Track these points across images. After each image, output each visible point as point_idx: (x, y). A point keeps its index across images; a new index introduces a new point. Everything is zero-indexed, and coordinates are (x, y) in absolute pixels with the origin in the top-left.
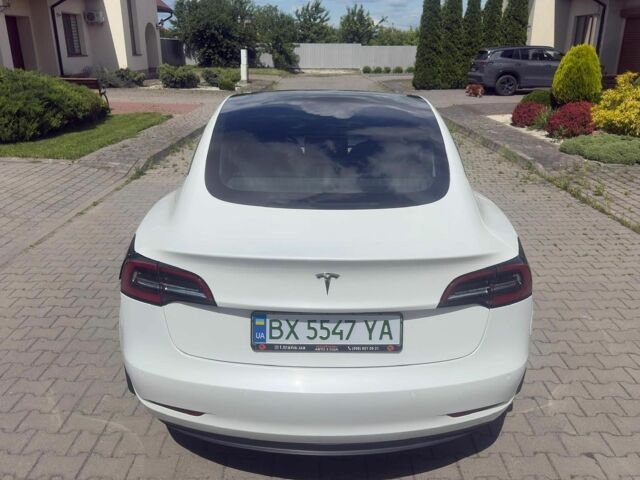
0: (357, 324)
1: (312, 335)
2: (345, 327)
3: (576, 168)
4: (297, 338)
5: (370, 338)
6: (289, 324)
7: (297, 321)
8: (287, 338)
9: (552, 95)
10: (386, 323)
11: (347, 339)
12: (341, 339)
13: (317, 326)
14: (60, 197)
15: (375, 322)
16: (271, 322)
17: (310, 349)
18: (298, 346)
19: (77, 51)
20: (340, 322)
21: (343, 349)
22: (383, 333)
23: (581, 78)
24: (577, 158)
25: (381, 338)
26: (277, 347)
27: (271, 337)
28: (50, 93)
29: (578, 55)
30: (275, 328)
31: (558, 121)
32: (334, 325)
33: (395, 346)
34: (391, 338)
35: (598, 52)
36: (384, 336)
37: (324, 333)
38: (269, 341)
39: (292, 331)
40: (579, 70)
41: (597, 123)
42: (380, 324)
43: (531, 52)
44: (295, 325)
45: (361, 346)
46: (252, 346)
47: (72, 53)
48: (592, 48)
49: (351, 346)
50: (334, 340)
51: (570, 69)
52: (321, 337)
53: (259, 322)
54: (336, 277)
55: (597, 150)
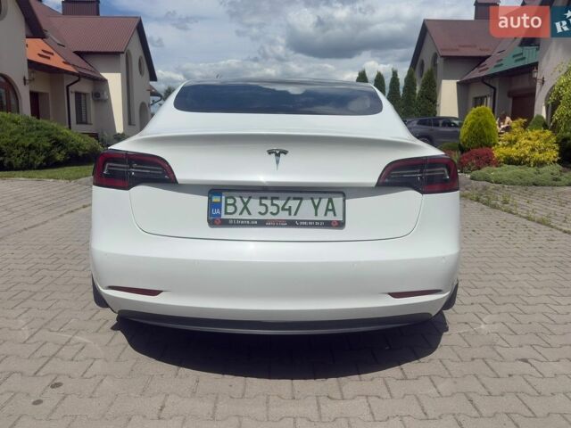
0: (303, 201)
1: (263, 211)
2: (293, 204)
3: (485, 188)
4: (249, 213)
5: (316, 215)
6: (243, 201)
7: (250, 198)
8: (241, 213)
9: (460, 145)
10: (330, 201)
11: (295, 214)
12: (290, 214)
13: (268, 202)
14: (55, 202)
15: (320, 199)
16: (226, 198)
17: (262, 223)
18: (250, 220)
19: (84, 120)
20: (289, 199)
21: (291, 224)
22: (327, 210)
23: (482, 131)
24: (485, 183)
25: (326, 214)
26: (231, 222)
27: (226, 213)
28: (58, 134)
29: (478, 114)
30: (230, 205)
31: (466, 160)
32: (283, 202)
33: (338, 222)
34: (335, 215)
35: (493, 112)
36: (329, 213)
37: (274, 209)
38: (224, 216)
39: (245, 207)
40: (480, 124)
41: (499, 158)
42: (324, 202)
43: (441, 122)
44: (248, 202)
45: (308, 221)
46: (209, 221)
47: (79, 121)
48: (489, 109)
49: (299, 221)
50: (284, 215)
51: (473, 125)
52: (272, 213)
53: (216, 199)
54: (285, 152)
55: (500, 175)
